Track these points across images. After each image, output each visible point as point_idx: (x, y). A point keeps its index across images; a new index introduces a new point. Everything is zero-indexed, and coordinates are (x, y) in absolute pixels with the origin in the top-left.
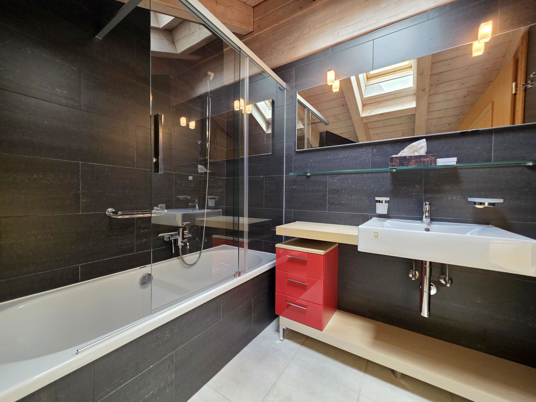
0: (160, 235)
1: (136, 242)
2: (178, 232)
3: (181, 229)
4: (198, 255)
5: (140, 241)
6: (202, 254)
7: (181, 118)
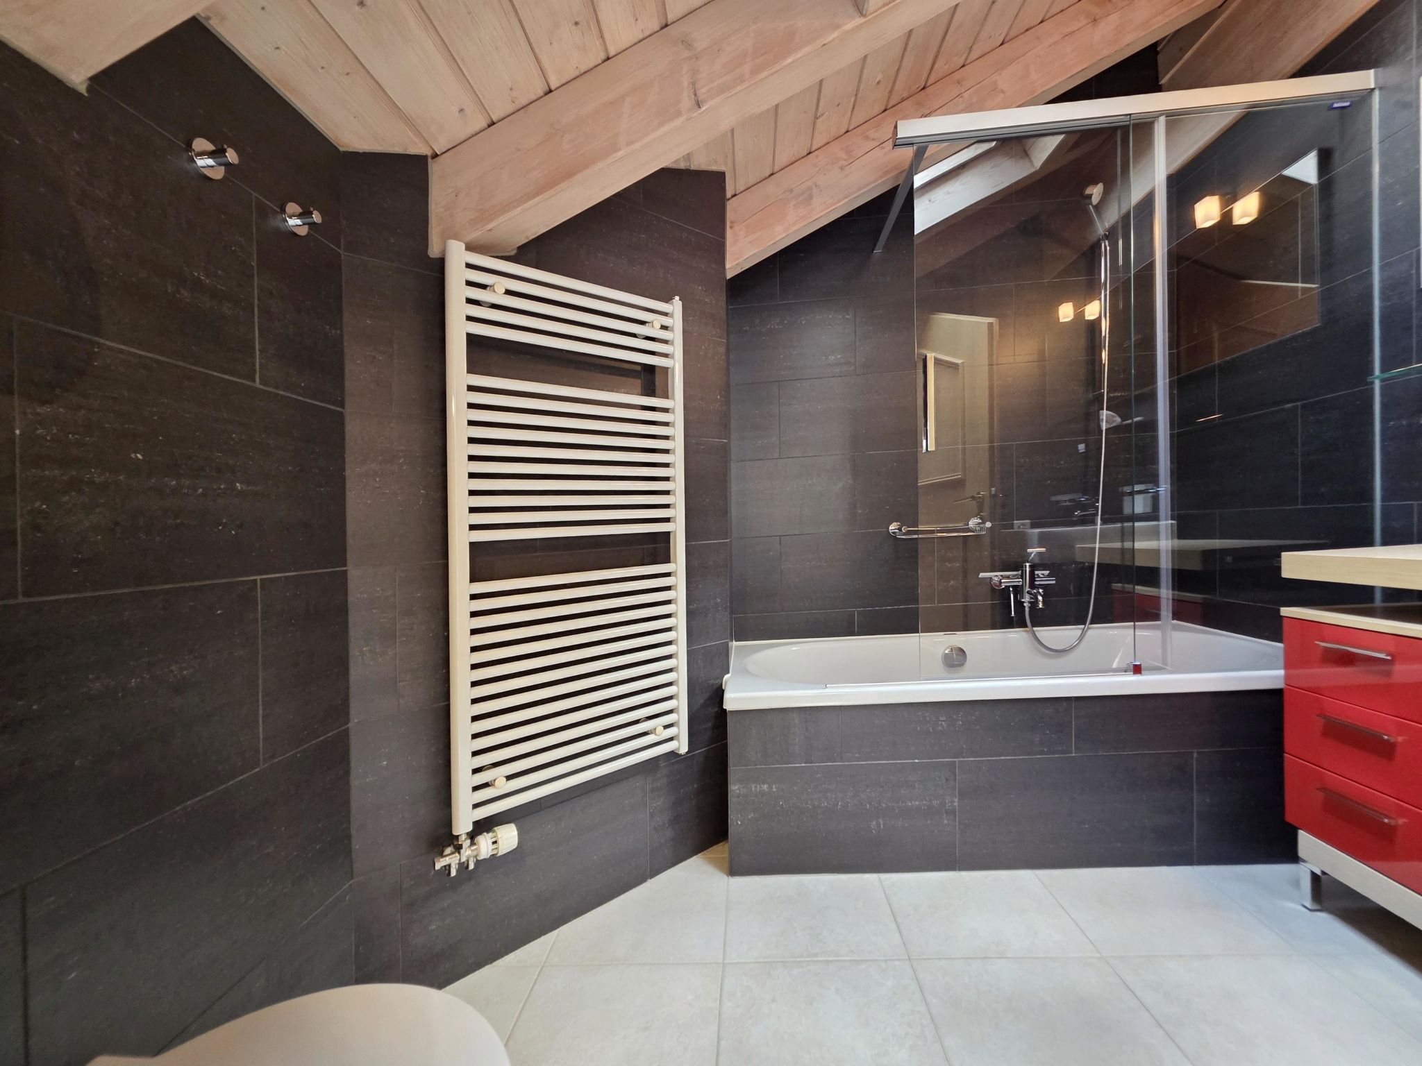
0: (982, 575)
1: (938, 585)
2: (1020, 572)
3: (1028, 564)
4: (1079, 632)
5: (946, 584)
6: (1090, 633)
7: (1060, 307)
